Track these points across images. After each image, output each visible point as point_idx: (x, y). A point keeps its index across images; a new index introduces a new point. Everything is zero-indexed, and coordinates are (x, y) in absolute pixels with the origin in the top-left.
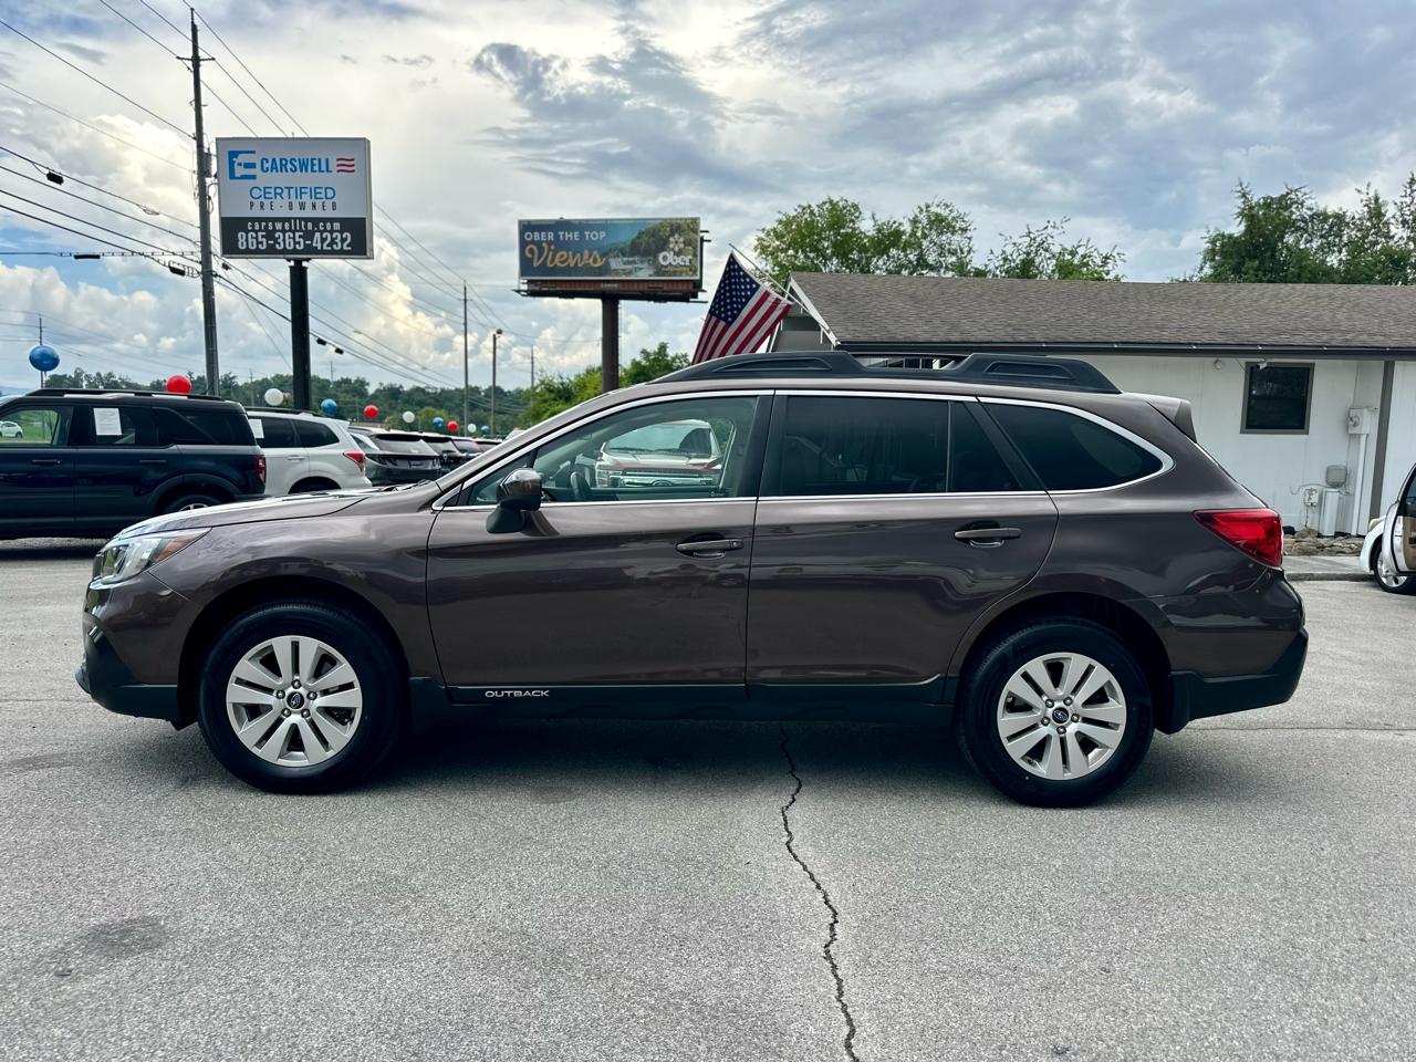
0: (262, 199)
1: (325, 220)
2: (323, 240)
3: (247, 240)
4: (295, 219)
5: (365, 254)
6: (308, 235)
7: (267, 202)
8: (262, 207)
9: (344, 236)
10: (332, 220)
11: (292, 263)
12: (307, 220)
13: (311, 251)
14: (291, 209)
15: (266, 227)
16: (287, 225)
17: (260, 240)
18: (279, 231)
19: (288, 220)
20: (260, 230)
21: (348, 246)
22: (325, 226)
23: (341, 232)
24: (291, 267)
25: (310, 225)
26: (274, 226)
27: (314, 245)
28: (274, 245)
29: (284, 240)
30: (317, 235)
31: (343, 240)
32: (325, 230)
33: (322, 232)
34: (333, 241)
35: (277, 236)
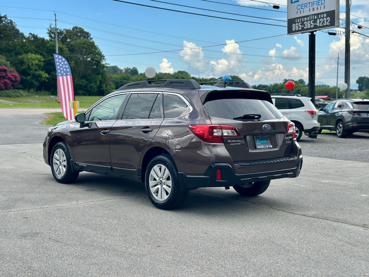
0: (301, 9)
1: (321, 14)
2: (320, 22)
3: (295, 27)
4: (311, 15)
5: (335, 25)
6: (315, 21)
7: (302, 10)
8: (300, 12)
9: (327, 19)
10: (323, 13)
11: (310, 34)
12: (314, 15)
13: (316, 27)
14: (310, 11)
15: (302, 20)
16: (308, 18)
17: (299, 26)
18: (306, 21)
19: (308, 16)
20: (300, 22)
21: (329, 23)
22: (321, 16)
23: (326, 17)
24: (309, 35)
25: (316, 16)
26: (304, 19)
27: (317, 25)
28: (304, 27)
29: (307, 25)
30: (318, 20)
31: (327, 21)
32: (321, 18)
33: (320, 19)
34: (324, 22)
35: (305, 23)
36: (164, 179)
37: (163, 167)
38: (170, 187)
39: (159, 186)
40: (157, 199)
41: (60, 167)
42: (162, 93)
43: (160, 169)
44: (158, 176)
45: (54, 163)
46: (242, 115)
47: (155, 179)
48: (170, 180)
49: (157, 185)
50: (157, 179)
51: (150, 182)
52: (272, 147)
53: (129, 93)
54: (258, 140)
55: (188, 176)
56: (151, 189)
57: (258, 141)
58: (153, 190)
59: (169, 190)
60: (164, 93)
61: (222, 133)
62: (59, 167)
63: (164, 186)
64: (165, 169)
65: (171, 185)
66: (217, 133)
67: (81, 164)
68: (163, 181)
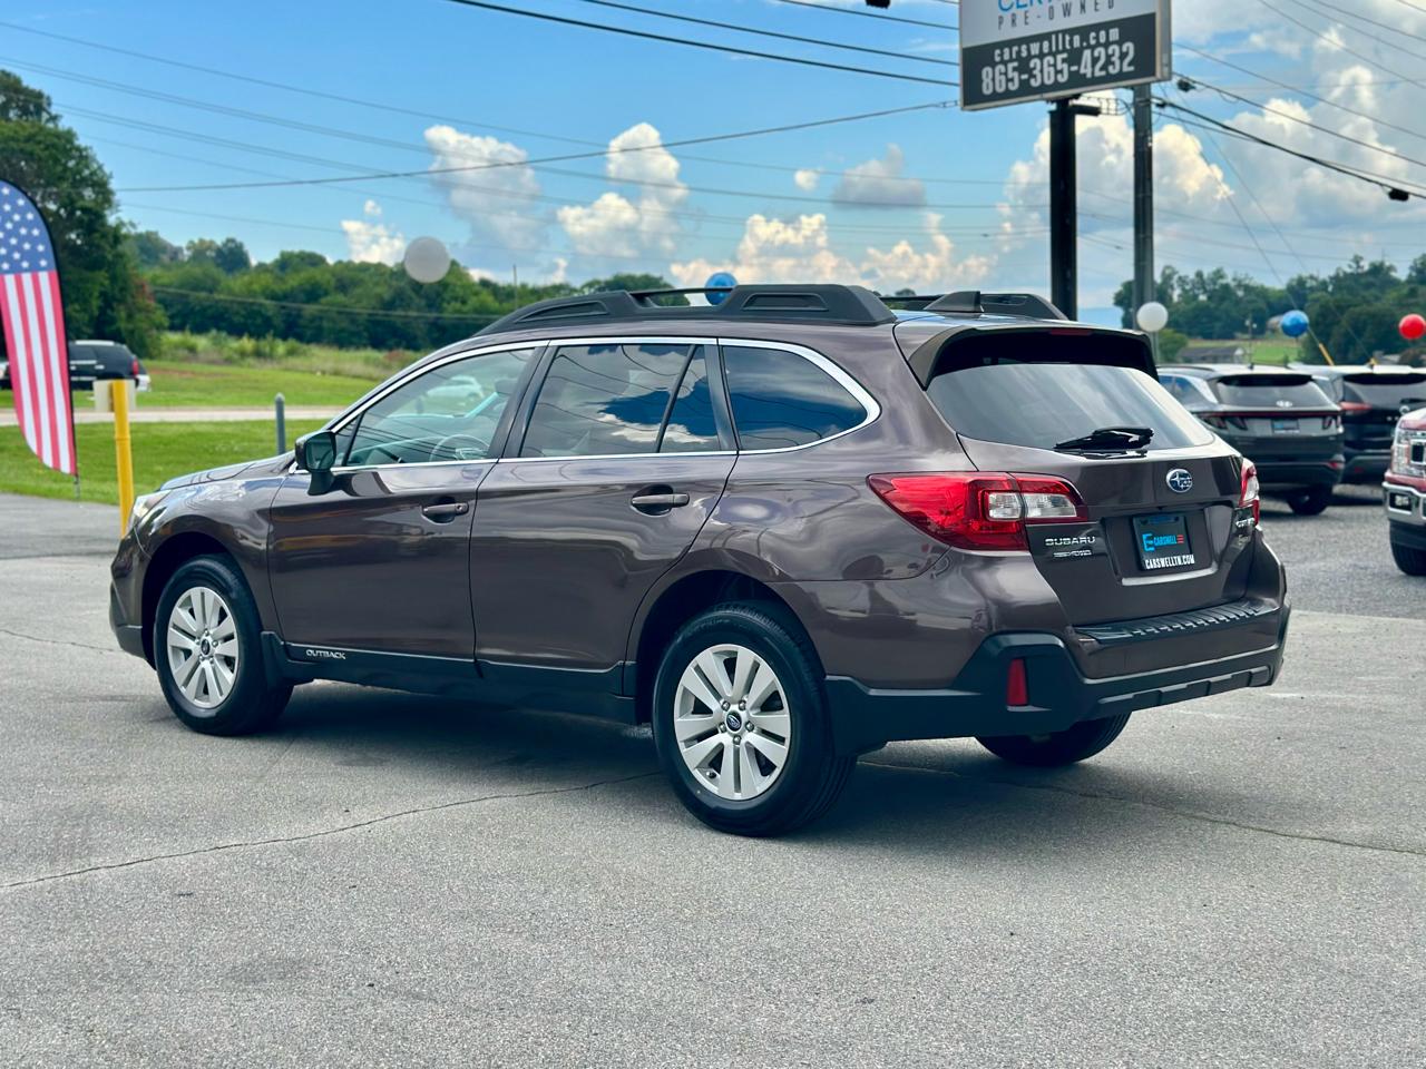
0: (1014, 10)
1: (1097, 27)
2: (1095, 60)
3: (993, 79)
4: (1057, 33)
5: (1153, 74)
6: (1074, 57)
7: (1020, 13)
8: (1013, 21)
9: (1124, 49)
10: (1107, 26)
11: (1053, 107)
12: (1072, 32)
13: (1078, 81)
14: (1051, 18)
15: (1019, 52)
16: (1046, 44)
17: (1010, 76)
18: (1035, 56)
19: (1046, 37)
20: (1011, 60)
21: (1130, 64)
22: (1097, 38)
23: (1120, 43)
24: (1052, 113)
25: (1077, 39)
26: (1028, 50)
27: (1082, 71)
28: (1028, 80)
29: (1042, 71)
30: (1087, 54)
31: (1123, 56)
32: (1098, 44)
33: (1093, 48)
34: (1109, 62)
35: (1032, 65)
36: (748, 706)
37: (746, 657)
38: (781, 740)
39: (724, 738)
40: (716, 793)
41: (206, 664)
42: (714, 341)
43: (730, 665)
44: (718, 696)
45: (173, 647)
46: (1086, 432)
47: (701, 708)
48: (781, 708)
49: (713, 732)
50: (713, 704)
51: (677, 720)
52: (1193, 562)
53: (545, 343)
54: (1144, 537)
55: (873, 692)
56: (683, 749)
57: (1148, 538)
58: (693, 756)
59: (778, 754)
60: (722, 342)
61: (1024, 509)
62: (198, 664)
63: (752, 738)
64: (756, 667)
65: (786, 732)
66: (1001, 509)
67: (315, 650)
68: (743, 714)
